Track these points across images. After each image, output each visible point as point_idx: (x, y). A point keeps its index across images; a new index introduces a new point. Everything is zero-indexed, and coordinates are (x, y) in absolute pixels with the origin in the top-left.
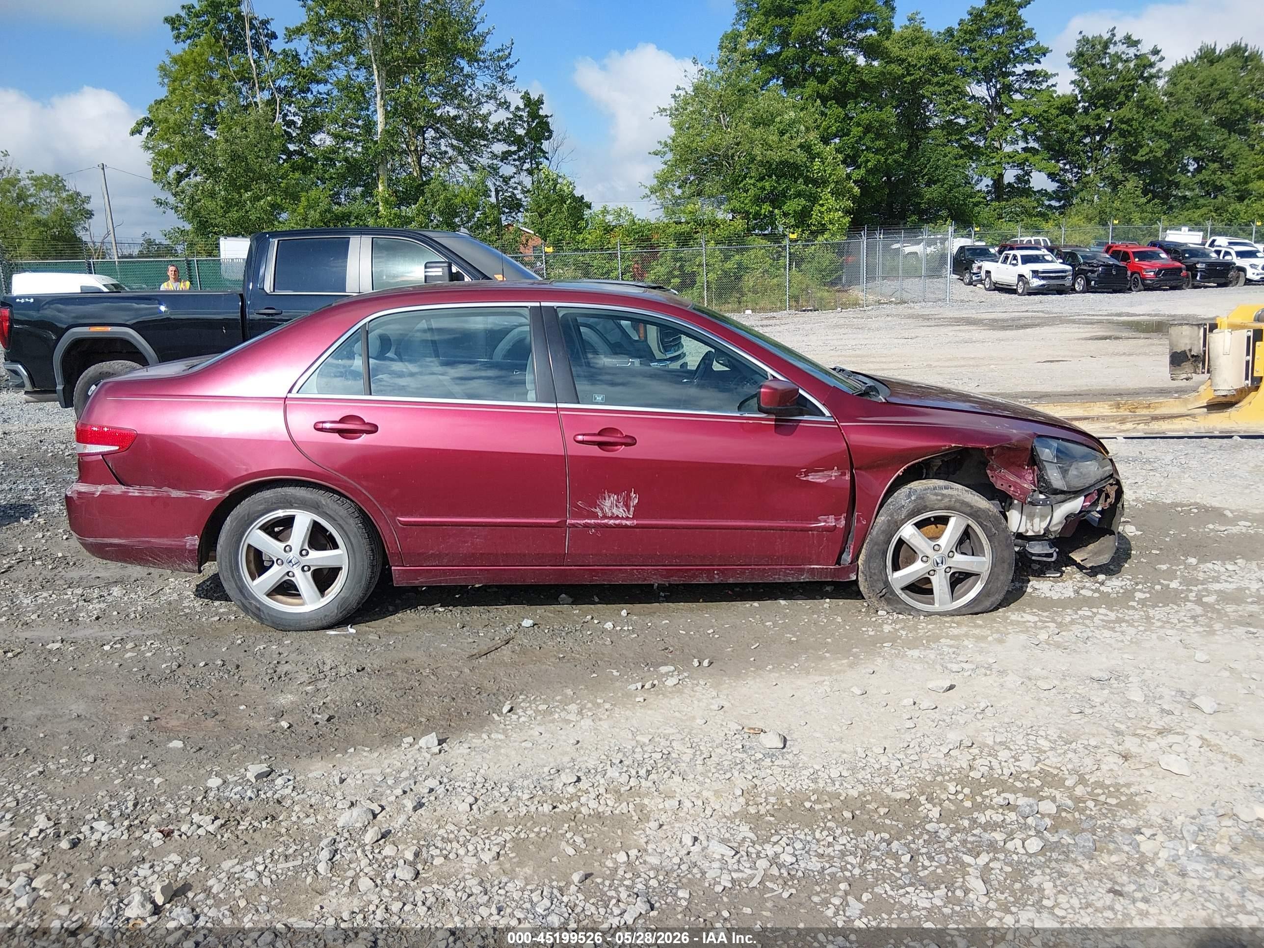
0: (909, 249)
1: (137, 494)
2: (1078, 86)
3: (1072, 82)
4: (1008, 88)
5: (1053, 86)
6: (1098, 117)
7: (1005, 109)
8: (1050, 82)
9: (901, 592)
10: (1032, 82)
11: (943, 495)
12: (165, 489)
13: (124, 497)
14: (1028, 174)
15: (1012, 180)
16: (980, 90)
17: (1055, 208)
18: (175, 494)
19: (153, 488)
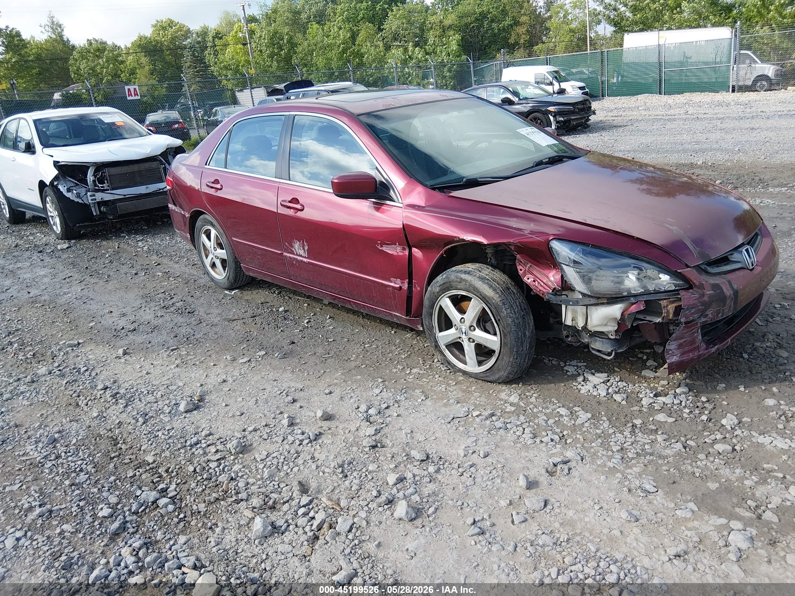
9: (444, 347)
11: (461, 279)
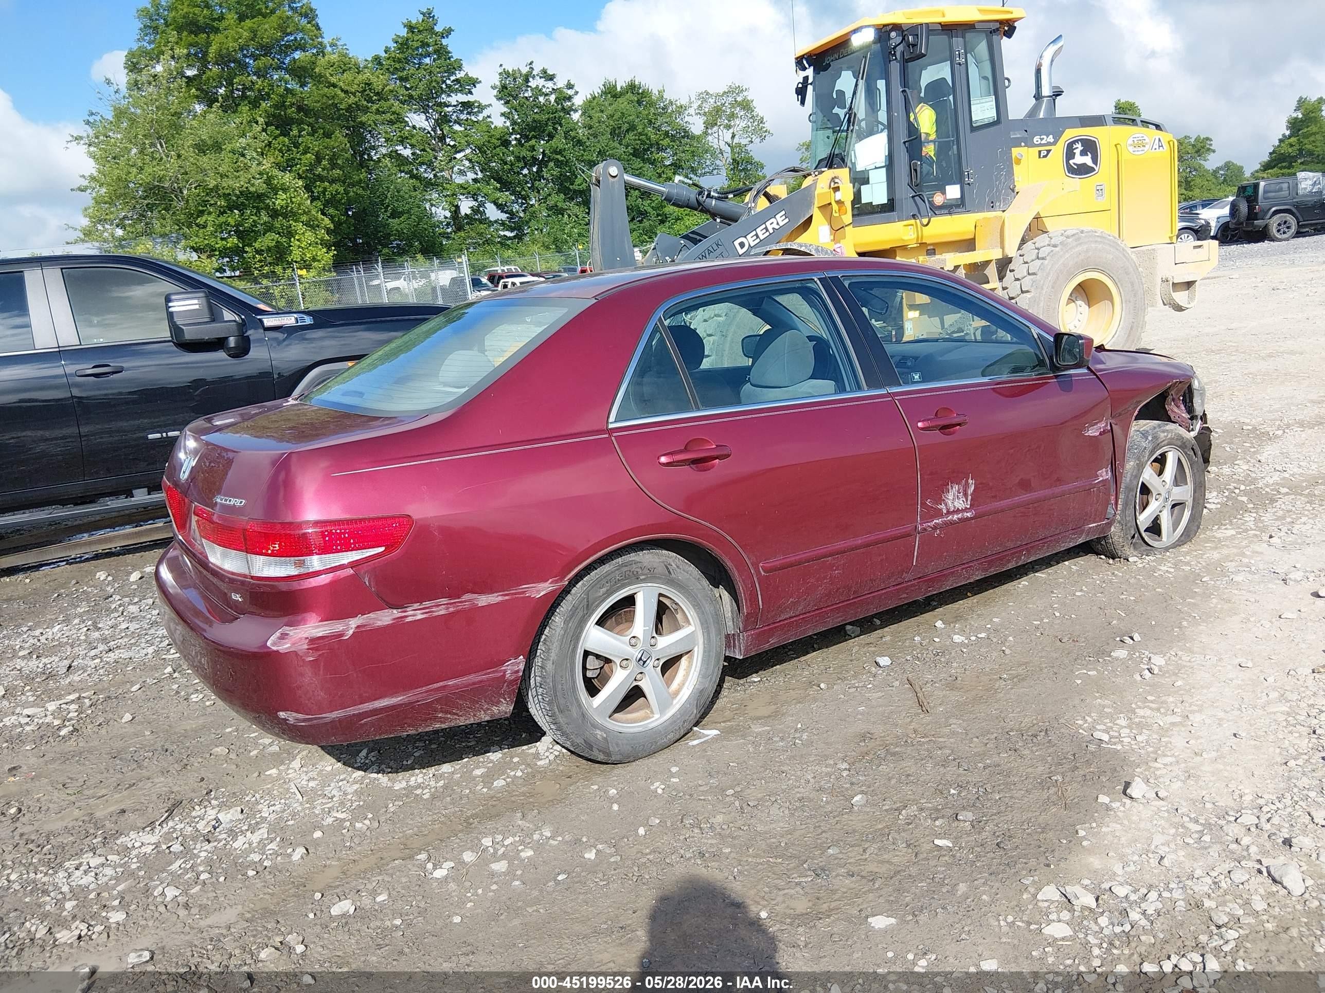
0: (391, 285)
1: (420, 617)
2: (509, 118)
3: (503, 114)
4: (444, 120)
5: (489, 117)
6: (533, 149)
7: (448, 140)
8: (486, 113)
10: (469, 113)
12: (467, 597)
13: (398, 626)
14: (482, 204)
15: (469, 212)
16: (418, 120)
17: (510, 238)
18: (484, 600)
19: (444, 601)
